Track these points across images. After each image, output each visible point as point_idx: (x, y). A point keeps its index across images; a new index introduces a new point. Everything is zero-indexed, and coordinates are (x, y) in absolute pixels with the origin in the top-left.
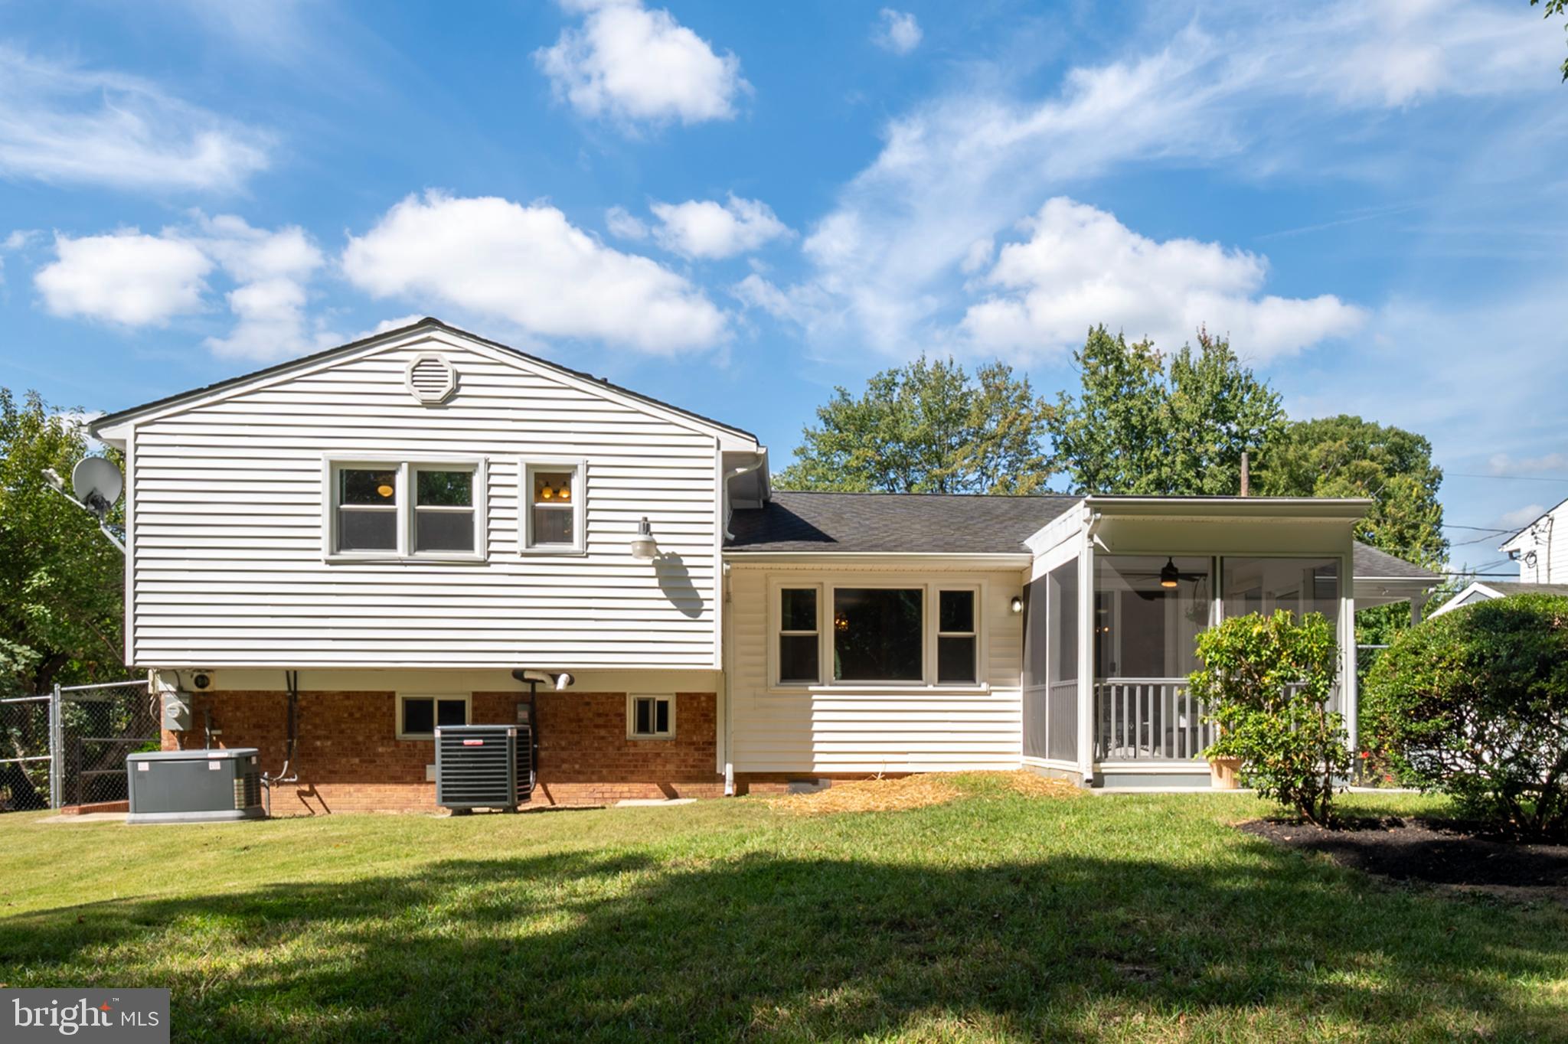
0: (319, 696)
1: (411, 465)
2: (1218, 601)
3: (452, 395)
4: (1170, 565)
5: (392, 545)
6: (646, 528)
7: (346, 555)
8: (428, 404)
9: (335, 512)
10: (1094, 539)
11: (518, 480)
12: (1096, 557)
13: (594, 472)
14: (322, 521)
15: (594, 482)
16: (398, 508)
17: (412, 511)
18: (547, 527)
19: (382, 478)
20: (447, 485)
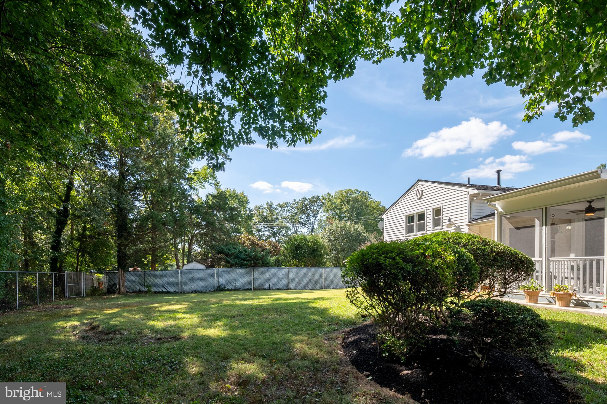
2: (544, 227)
4: (590, 206)
5: (414, 232)
6: (449, 220)
7: (408, 234)
8: (418, 199)
9: (407, 226)
10: (500, 210)
11: (431, 213)
12: (501, 216)
13: (444, 207)
14: (404, 228)
15: (444, 210)
16: (415, 223)
17: (417, 223)
18: (437, 223)
19: (413, 217)
20: (421, 217)
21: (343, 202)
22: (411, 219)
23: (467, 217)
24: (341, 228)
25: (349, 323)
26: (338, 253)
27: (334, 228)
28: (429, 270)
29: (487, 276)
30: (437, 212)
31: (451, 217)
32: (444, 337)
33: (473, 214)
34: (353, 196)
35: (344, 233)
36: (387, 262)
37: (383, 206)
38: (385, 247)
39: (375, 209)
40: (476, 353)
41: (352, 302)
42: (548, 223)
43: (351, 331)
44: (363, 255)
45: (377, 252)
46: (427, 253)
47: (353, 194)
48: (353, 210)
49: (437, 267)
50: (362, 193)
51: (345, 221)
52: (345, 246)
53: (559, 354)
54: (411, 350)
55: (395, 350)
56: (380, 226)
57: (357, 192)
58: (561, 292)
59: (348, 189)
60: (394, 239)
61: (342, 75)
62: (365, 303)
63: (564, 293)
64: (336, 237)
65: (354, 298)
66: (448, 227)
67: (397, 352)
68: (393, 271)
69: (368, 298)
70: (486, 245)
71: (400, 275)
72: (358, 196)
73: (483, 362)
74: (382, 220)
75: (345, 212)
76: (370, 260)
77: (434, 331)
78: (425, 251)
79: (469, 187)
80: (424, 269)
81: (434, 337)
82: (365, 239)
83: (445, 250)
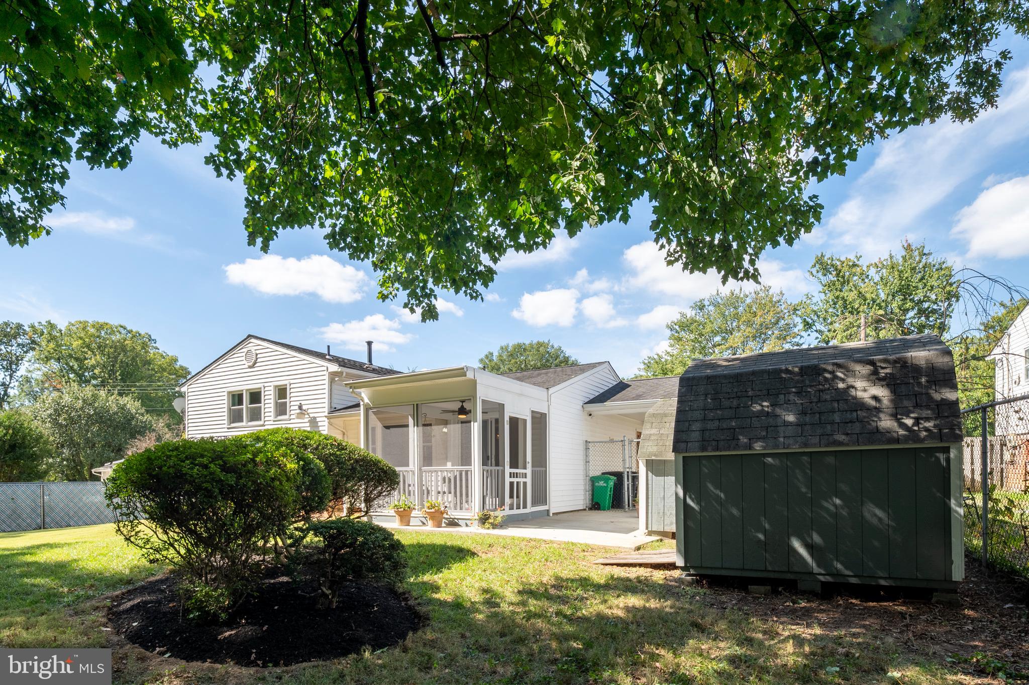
1: (247, 390)
3: (255, 363)
4: (462, 406)
5: (242, 421)
6: (300, 407)
7: (233, 425)
8: (250, 367)
9: (230, 410)
10: (366, 400)
11: (272, 392)
12: (367, 410)
13: (292, 386)
14: (226, 414)
15: (292, 390)
16: (244, 407)
17: (247, 407)
18: (281, 410)
19: (240, 396)
20: (255, 397)
21: (88, 347)
22: (237, 398)
23: (326, 405)
24: (84, 401)
25: (117, 583)
26: (78, 454)
27: (67, 399)
28: (261, 483)
29: (347, 491)
30: (282, 392)
31: (303, 403)
32: (285, 579)
33: (334, 401)
34: (114, 338)
35: (92, 412)
36: (195, 470)
37: (181, 366)
38: (190, 447)
39: (164, 370)
40: (324, 589)
41: (128, 539)
42: (420, 423)
43: (123, 594)
44: (149, 459)
45: (176, 456)
46: (257, 459)
47: (113, 333)
48: (113, 366)
49: (273, 479)
50: (136, 336)
51: (94, 386)
52: (96, 439)
53: (420, 579)
54: (235, 602)
55: (210, 604)
56: (177, 404)
57: (123, 332)
58: (433, 510)
59: (101, 321)
60: (205, 436)
61: (105, 161)
62: (154, 539)
63: (436, 511)
64: (71, 419)
65: (133, 533)
66: (298, 418)
67: (212, 608)
68: (205, 485)
69: (160, 530)
70: (343, 449)
71: (217, 490)
72: (125, 340)
73: (335, 600)
74: (181, 395)
75: (94, 367)
76: (165, 469)
77: (273, 572)
78: (255, 455)
79: (329, 360)
80: (254, 482)
81: (272, 581)
82: (145, 427)
83: (284, 455)
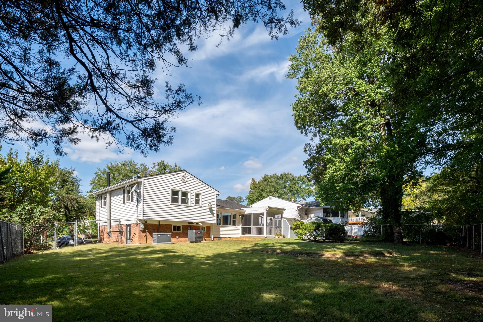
0: (162, 225)
1: (181, 191)
3: (187, 181)
5: (178, 203)
6: (210, 203)
7: (172, 203)
8: (184, 182)
11: (194, 195)
14: (170, 198)
15: (203, 196)
16: (180, 197)
18: (197, 202)
23: (215, 204)
